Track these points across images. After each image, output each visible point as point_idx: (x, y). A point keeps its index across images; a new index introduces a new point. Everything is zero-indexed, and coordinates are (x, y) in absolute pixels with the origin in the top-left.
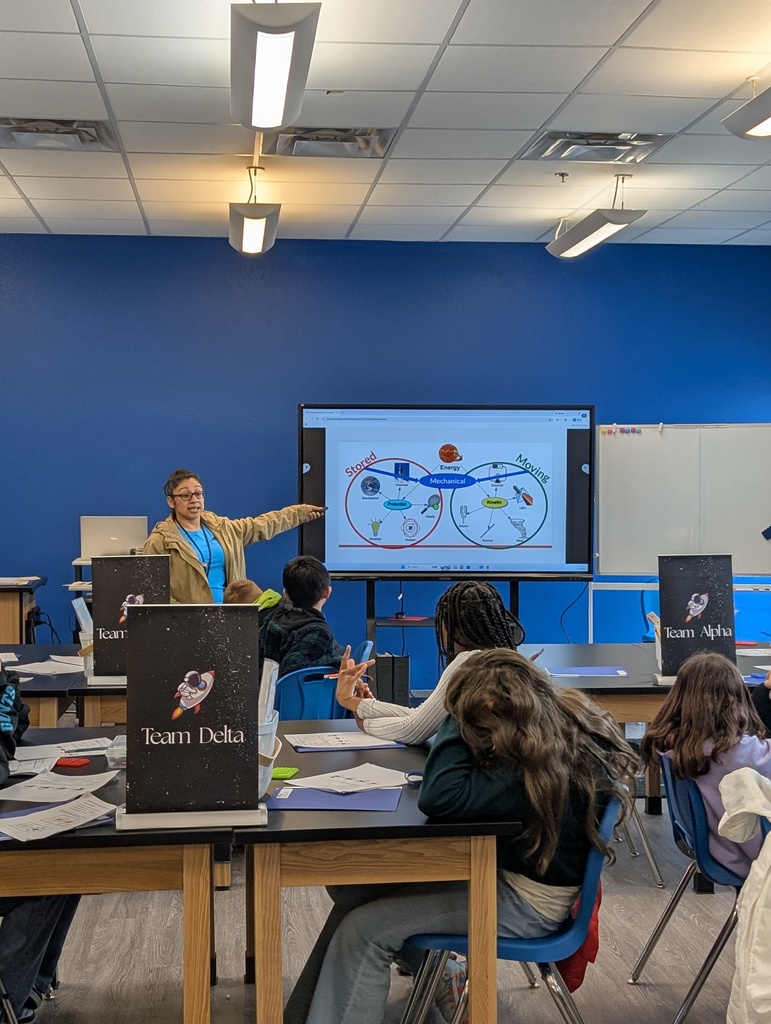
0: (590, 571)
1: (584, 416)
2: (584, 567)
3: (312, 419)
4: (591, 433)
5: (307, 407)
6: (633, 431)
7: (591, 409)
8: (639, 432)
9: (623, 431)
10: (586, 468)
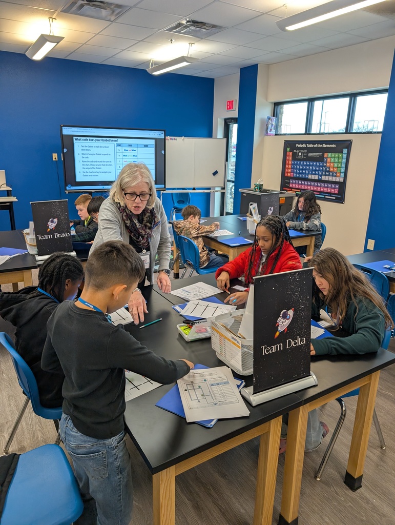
0: (165, 187)
1: (162, 133)
2: (163, 186)
3: (67, 131)
4: (165, 139)
5: (64, 126)
6: (174, 139)
7: (164, 131)
8: (176, 140)
9: (171, 139)
10: (163, 152)
